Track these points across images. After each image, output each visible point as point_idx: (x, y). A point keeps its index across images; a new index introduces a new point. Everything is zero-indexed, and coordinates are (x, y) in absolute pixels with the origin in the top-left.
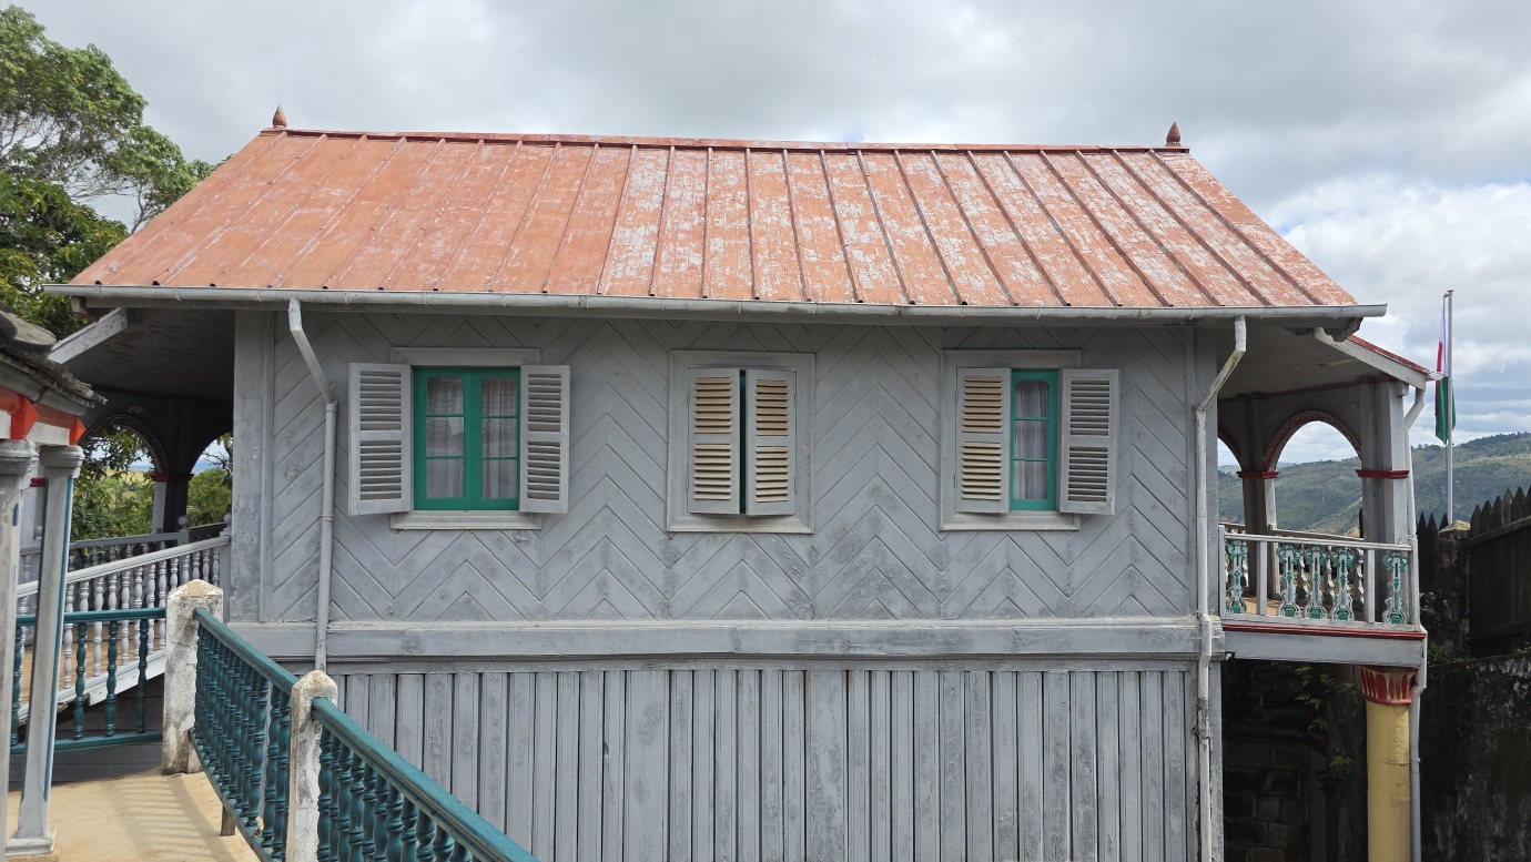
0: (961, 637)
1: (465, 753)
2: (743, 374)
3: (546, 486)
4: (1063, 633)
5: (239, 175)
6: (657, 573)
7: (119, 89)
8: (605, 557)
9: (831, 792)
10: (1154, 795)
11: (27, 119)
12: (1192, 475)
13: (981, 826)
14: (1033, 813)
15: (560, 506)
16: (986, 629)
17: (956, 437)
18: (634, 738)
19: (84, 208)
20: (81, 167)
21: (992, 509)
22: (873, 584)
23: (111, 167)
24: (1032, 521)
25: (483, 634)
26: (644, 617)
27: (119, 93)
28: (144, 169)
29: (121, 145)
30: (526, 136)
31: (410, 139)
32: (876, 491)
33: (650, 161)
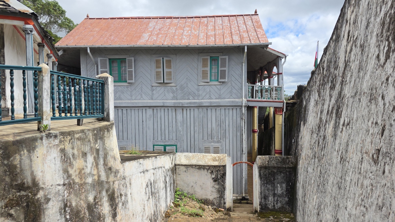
0: (202, 103)
1: (120, 122)
2: (163, 58)
3: (131, 78)
4: (219, 102)
5: (81, 27)
6: (150, 93)
7: (60, 9)
8: (142, 90)
9: (180, 128)
10: (235, 129)
11: (42, 16)
12: (242, 74)
13: (205, 134)
14: (214, 132)
15: (133, 81)
16: (206, 102)
17: (201, 69)
18: (147, 120)
19: (55, 35)
20: (54, 26)
21: (207, 81)
22: (187, 94)
23: (60, 26)
24: (214, 83)
25: (122, 103)
26: (148, 100)
27: (60, 10)
28: (66, 26)
29: (61, 21)
30: (132, 17)
31: (111, 19)
32: (187, 78)
33: (154, 21)
